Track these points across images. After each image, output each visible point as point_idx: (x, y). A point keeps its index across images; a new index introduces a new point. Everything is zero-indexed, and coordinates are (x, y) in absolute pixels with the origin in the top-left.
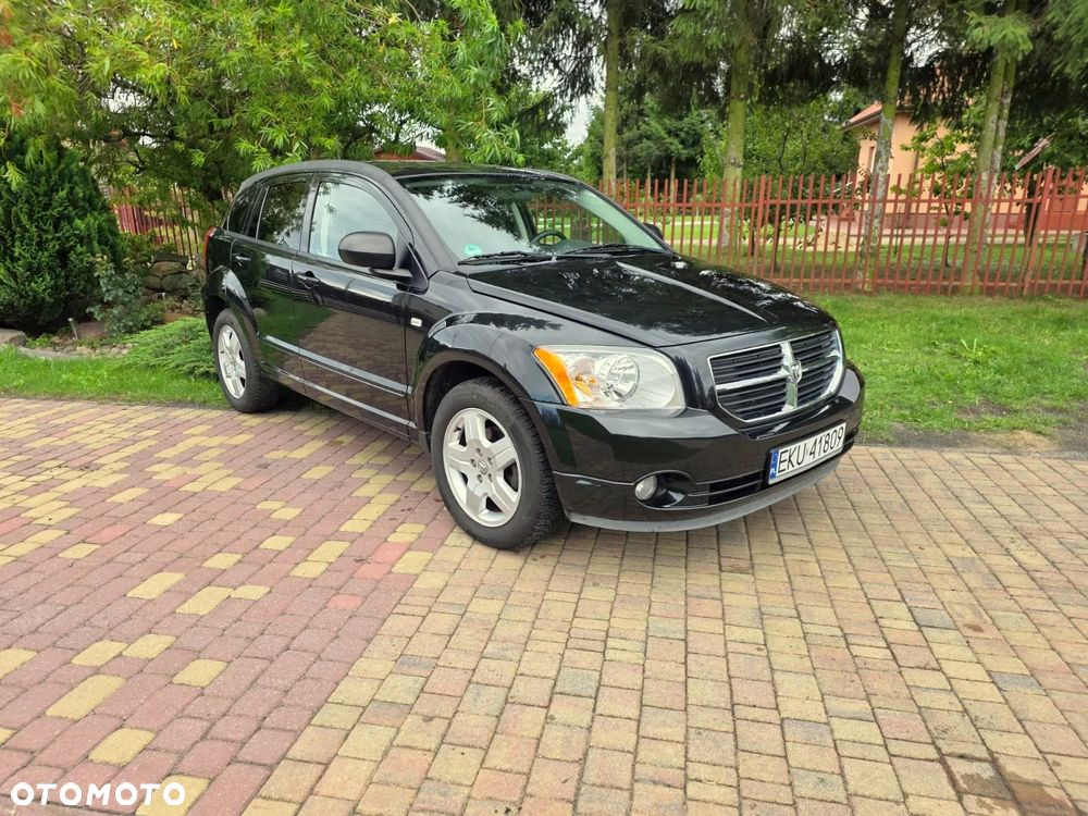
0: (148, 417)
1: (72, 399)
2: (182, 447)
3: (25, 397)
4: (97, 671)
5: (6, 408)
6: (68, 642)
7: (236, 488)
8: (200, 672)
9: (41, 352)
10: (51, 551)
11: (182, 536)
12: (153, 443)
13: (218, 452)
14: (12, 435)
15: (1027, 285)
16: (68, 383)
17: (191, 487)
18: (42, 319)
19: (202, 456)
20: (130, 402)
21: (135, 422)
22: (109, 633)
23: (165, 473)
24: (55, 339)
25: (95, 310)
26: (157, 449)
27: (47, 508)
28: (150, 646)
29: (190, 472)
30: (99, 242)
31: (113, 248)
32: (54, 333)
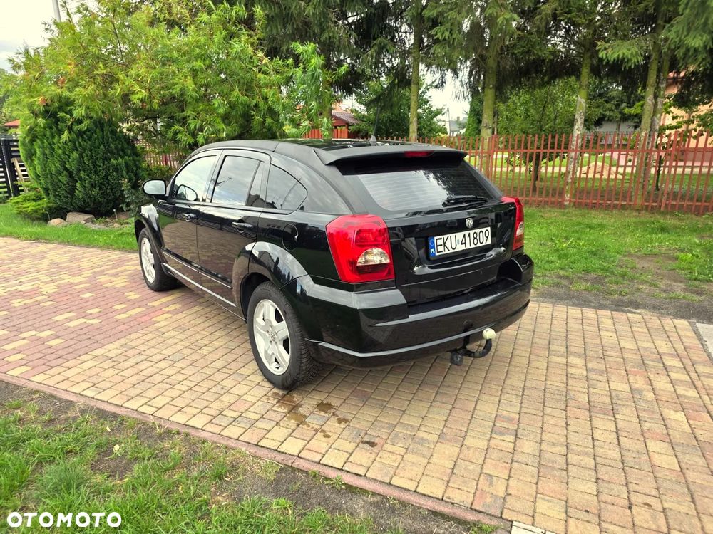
0: (115, 257)
1: (93, 247)
2: (119, 269)
3: (75, 246)
4: (24, 339)
5: (64, 250)
6: (21, 330)
7: (124, 286)
8: (54, 343)
9: (98, 226)
10: (38, 303)
11: (87, 302)
12: (108, 267)
13: (130, 272)
14: (58, 261)
15: (663, 205)
16: (94, 240)
17: (106, 285)
18: (103, 209)
19: (123, 274)
20: (114, 250)
21: (109, 258)
22: (36, 329)
23: (102, 279)
24: (108, 220)
25: (124, 206)
26: (107, 270)
27: (50, 289)
28: (46, 334)
29: (113, 279)
30: (127, 172)
31: (136, 175)
32: (109, 217)
